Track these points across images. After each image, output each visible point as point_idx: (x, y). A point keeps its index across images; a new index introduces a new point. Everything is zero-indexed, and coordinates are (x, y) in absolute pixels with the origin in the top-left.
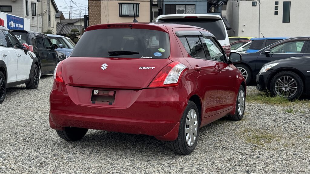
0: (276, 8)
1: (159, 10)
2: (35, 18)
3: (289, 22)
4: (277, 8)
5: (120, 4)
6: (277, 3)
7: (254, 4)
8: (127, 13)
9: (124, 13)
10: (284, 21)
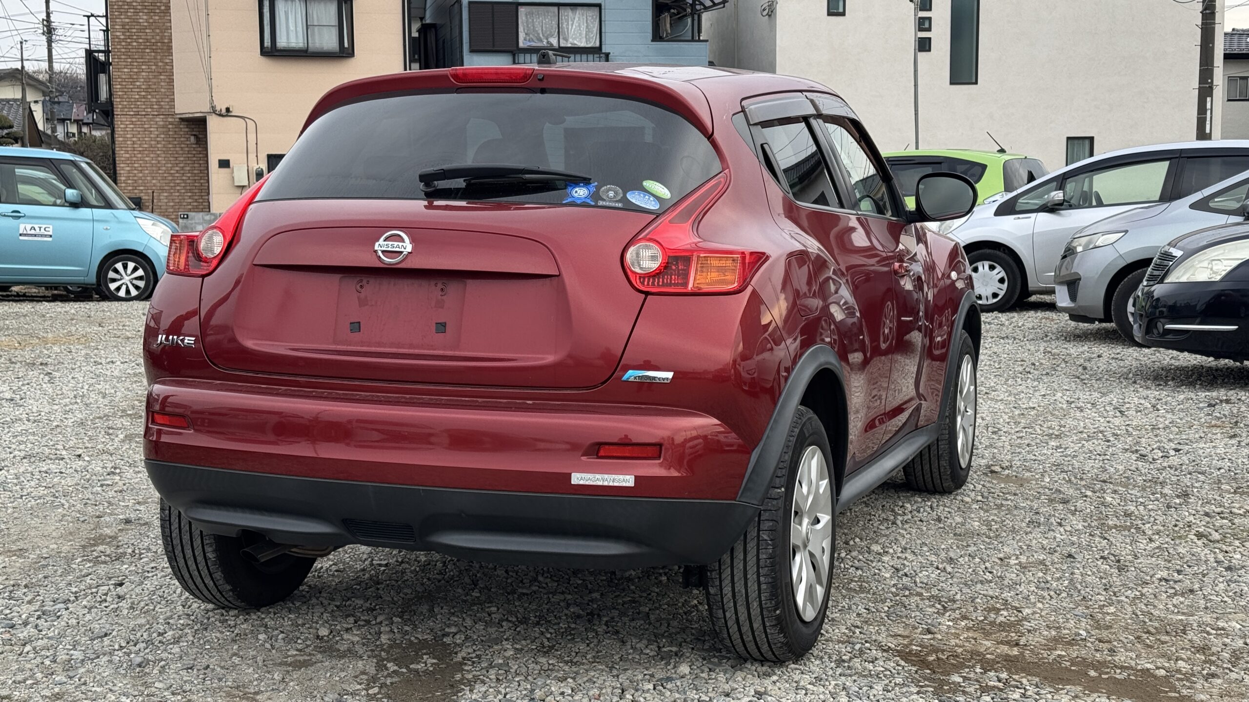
0: (924, 24)
1: (425, 28)
3: (976, 83)
4: (927, 25)
6: (925, 3)
7: (835, 9)
8: (297, 45)
9: (282, 43)
10: (955, 80)
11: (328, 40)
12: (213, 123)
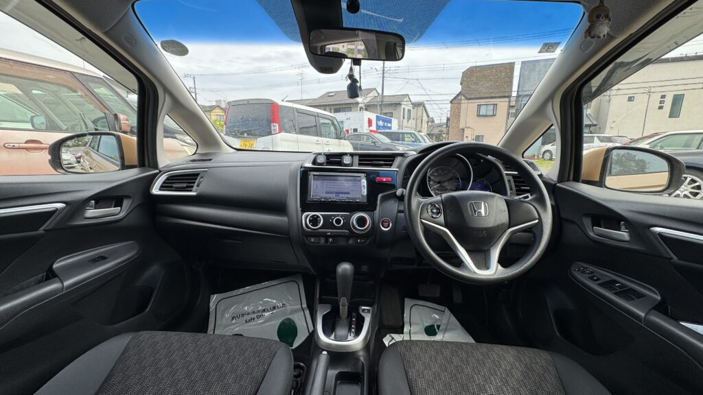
0: (662, 102)
1: (516, 110)
2: (410, 121)
3: (679, 117)
5: (478, 105)
6: (663, 97)
7: (630, 99)
8: (484, 114)
9: (481, 113)
10: (670, 116)
11: (491, 113)
12: (466, 129)
